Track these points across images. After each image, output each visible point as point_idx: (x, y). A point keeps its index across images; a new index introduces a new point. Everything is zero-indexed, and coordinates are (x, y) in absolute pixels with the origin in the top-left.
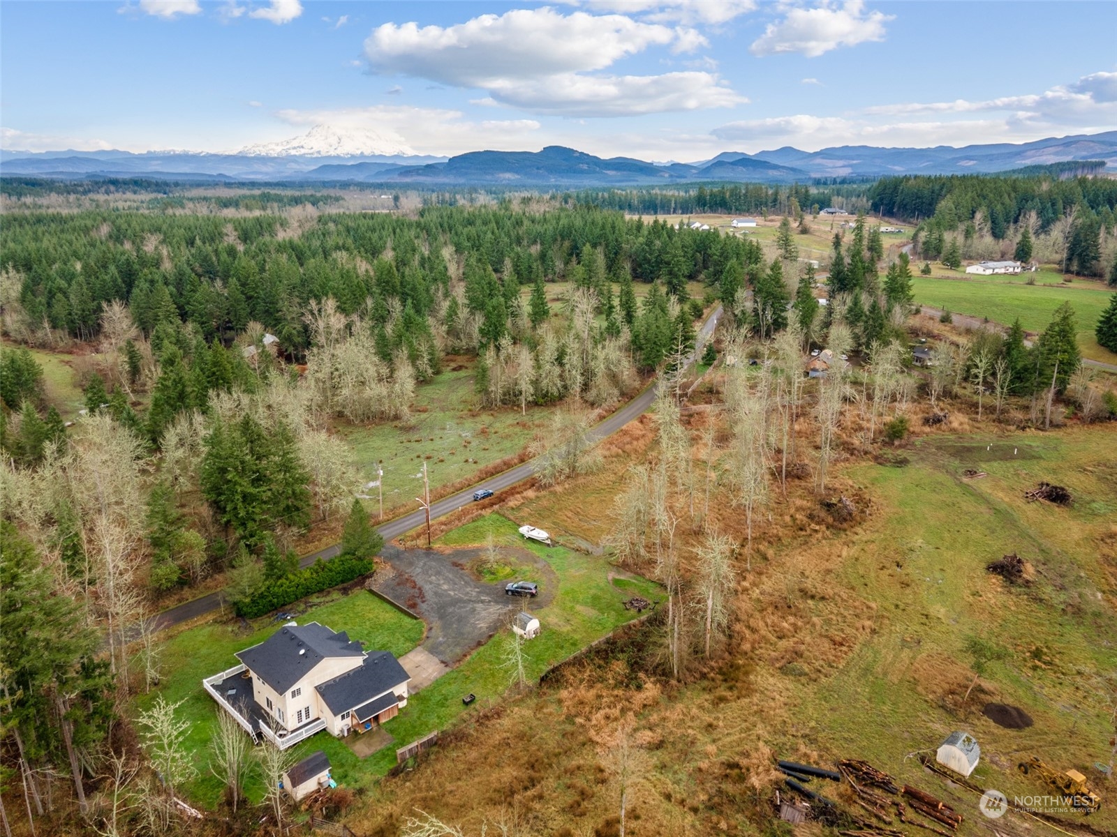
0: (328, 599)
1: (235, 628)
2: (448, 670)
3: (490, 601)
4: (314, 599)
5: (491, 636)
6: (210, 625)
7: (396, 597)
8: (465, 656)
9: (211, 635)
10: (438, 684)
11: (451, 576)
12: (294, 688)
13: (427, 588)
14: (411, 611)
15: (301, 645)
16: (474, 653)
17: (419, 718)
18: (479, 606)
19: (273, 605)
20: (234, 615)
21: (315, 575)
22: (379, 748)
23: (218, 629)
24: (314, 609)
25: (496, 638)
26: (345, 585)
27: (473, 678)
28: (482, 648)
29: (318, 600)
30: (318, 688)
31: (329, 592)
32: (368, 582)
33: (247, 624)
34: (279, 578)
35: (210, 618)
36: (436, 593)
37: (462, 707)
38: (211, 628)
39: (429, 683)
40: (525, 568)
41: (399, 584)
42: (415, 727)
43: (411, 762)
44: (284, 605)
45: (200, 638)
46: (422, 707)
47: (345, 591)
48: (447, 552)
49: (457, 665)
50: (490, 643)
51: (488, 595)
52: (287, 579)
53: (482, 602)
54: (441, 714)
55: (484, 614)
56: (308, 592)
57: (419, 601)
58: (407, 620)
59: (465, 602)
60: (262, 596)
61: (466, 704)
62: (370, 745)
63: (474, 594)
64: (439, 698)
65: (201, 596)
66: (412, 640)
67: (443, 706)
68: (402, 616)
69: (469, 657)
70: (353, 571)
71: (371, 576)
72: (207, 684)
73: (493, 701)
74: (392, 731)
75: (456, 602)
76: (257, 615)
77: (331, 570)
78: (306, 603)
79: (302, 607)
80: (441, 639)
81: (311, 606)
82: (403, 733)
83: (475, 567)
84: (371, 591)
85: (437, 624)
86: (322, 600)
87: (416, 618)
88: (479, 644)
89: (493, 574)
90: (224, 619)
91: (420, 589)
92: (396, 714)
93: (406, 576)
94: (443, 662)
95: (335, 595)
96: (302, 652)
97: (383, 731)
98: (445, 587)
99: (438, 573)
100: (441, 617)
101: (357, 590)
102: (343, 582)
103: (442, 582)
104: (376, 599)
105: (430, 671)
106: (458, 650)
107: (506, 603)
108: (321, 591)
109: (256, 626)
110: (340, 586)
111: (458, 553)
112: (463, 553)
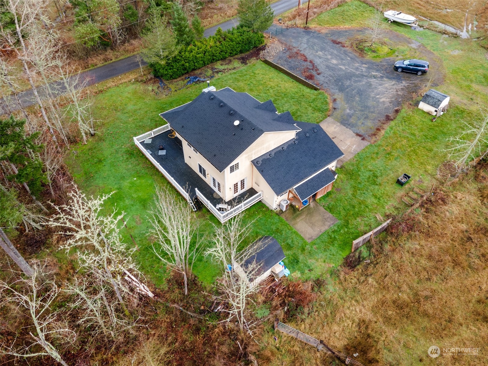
0: (230, 66)
1: (155, 88)
2: (366, 143)
3: (382, 77)
4: (219, 66)
5: (397, 111)
6: (133, 84)
7: (291, 68)
8: (378, 129)
9: (135, 93)
10: (360, 158)
11: (335, 52)
12: (233, 163)
13: (317, 61)
14: (310, 82)
15: (233, 114)
16: (387, 127)
17: (353, 195)
18: (373, 81)
19: (185, 69)
20: (151, 76)
21: (218, 44)
22: (324, 229)
23: (140, 87)
24: (220, 75)
25: (403, 113)
26: (243, 55)
27: (395, 153)
28: (392, 123)
29: (222, 68)
30: (255, 163)
31: (230, 61)
32: (262, 53)
33: (165, 85)
34: (188, 44)
35: (132, 77)
36: (328, 67)
37: (397, 187)
38: (134, 86)
39: (351, 156)
40: (401, 48)
41: (290, 57)
42: (354, 207)
43: (365, 253)
44: (194, 70)
45: (126, 95)
46: (352, 182)
47: (244, 61)
48: (324, 31)
49: (374, 139)
50: (399, 117)
51: (377, 71)
52: (195, 46)
53: (375, 77)
54: (379, 194)
55: (380, 88)
56: (213, 60)
57: (314, 73)
58: (307, 90)
59: (357, 76)
60: (175, 60)
61: (400, 183)
62: (313, 225)
63: (364, 69)
64: (367, 174)
65: (122, 57)
66: (319, 110)
67: (375, 183)
68: (301, 86)
69: (383, 132)
70: (250, 42)
71: (263, 48)
72: (137, 141)
73: (428, 183)
74: (330, 209)
75: (349, 76)
76: (172, 78)
77: (232, 40)
78: (212, 69)
79: (210, 72)
80: (348, 111)
81: (217, 72)
82: (343, 213)
83: (354, 45)
84: (266, 62)
85: (339, 96)
86: (226, 67)
87: (316, 89)
88: (388, 119)
89: (374, 51)
90: (144, 78)
91: (311, 62)
92: (330, 190)
93: (295, 50)
94: (358, 135)
95: (236, 64)
96: (237, 123)
97: (322, 208)
98: (334, 61)
99: (322, 49)
100: (342, 89)
101: (253, 61)
102: (241, 52)
103: (329, 57)
104: (272, 69)
105: (348, 143)
106: (369, 123)
107: (399, 79)
108: (224, 59)
109: (172, 87)
110: (239, 56)
111: (333, 33)
112: (340, 33)
